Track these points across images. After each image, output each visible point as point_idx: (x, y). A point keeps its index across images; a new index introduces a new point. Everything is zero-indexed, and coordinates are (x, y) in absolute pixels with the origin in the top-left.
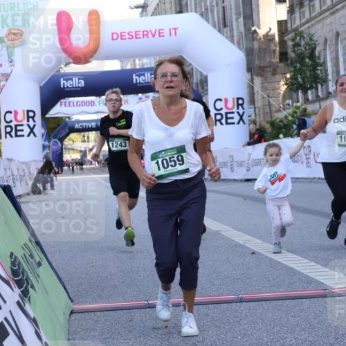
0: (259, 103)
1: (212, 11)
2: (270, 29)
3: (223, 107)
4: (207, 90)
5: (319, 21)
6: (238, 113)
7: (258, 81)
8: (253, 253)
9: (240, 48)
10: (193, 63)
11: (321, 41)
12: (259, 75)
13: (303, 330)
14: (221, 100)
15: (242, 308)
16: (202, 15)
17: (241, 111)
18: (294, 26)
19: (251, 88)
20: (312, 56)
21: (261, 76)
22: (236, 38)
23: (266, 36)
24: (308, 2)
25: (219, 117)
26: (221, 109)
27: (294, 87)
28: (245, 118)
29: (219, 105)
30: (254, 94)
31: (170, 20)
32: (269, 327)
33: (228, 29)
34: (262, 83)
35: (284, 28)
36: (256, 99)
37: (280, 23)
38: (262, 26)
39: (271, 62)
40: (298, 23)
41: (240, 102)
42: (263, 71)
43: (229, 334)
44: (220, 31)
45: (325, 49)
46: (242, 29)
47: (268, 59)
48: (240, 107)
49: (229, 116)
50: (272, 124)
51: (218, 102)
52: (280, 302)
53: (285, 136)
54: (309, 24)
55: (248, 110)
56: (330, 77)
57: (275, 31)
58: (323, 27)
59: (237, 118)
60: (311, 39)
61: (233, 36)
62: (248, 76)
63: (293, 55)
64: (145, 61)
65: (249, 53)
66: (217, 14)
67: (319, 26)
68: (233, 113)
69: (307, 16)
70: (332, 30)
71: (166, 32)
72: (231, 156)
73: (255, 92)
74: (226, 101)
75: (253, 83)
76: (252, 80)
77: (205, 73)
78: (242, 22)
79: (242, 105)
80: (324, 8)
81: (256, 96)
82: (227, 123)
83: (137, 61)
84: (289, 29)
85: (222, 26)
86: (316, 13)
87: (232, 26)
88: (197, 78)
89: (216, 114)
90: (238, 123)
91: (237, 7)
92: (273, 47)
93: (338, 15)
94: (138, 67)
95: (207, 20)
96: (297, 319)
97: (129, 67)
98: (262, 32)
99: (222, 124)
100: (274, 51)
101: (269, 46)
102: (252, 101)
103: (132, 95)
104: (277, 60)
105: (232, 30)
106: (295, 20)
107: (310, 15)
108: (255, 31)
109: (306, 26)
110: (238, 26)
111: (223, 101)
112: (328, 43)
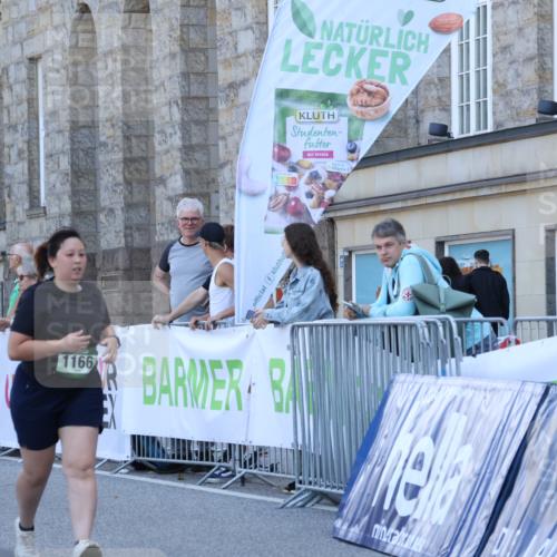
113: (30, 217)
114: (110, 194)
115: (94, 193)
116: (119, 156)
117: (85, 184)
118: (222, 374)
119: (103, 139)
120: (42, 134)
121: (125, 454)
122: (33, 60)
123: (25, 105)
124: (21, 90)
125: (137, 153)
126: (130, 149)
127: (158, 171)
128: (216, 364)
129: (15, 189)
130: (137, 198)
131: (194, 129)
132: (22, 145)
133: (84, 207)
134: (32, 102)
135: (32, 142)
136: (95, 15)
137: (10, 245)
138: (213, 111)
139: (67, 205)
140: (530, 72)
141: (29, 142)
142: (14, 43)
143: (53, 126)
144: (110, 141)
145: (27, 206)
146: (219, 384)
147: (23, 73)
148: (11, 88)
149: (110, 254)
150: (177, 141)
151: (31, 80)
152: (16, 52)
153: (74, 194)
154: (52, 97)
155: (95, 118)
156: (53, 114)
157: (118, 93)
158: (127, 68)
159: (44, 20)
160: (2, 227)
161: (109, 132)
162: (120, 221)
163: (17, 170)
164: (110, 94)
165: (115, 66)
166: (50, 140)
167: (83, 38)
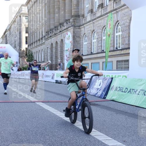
0: (21, 63)
7: (21, 59)
9: (18, 52)
11: (34, 52)
16: (11, 45)
17: (17, 64)
19: (19, 60)
20: (32, 55)
23: (23, 50)
27: (28, 61)
28: (18, 66)
31: (4, 45)
37: (26, 48)
40: (29, 49)
42: (22, 57)
44: (14, 48)
45: (34, 54)
46: (19, 48)
47: (23, 55)
50: (23, 68)
52: (21, 103)
53: (25, 70)
55: (18, 64)
57: (25, 50)
59: (16, 66)
60: (32, 52)
61: (17, 50)
62: (19, 58)
63: (28, 55)
65: (20, 53)
66: (14, 45)
67: (33, 50)
69: (31, 47)
71: (3, 48)
72: (14, 73)
76: (20, 59)
80: (35, 46)
86: (33, 47)
91: (18, 44)
92: (24, 53)
93: (37, 48)
95: (12, 46)
98: (22, 49)
102: (19, 63)
104: (25, 55)
105: (16, 48)
109: (31, 49)
114: (54, 59)
115: (53, 59)
117: (52, 58)
121: (55, 82)
122: (48, 48)
124: (47, 50)
127: (58, 57)
130: (56, 59)
131: (61, 54)
134: (47, 51)
135: (47, 55)
138: (63, 52)
140: (90, 50)
149: (54, 64)
150: (60, 55)
151: (47, 49)
152: (46, 47)
154: (49, 51)
155: (53, 52)
156: (49, 52)
157: (55, 51)
158: (56, 48)
159: (49, 44)
160: (44, 62)
161: (54, 54)
162: (55, 61)
163: (46, 57)
164: (54, 51)
165: (55, 48)
166: (49, 54)
167: (52, 46)
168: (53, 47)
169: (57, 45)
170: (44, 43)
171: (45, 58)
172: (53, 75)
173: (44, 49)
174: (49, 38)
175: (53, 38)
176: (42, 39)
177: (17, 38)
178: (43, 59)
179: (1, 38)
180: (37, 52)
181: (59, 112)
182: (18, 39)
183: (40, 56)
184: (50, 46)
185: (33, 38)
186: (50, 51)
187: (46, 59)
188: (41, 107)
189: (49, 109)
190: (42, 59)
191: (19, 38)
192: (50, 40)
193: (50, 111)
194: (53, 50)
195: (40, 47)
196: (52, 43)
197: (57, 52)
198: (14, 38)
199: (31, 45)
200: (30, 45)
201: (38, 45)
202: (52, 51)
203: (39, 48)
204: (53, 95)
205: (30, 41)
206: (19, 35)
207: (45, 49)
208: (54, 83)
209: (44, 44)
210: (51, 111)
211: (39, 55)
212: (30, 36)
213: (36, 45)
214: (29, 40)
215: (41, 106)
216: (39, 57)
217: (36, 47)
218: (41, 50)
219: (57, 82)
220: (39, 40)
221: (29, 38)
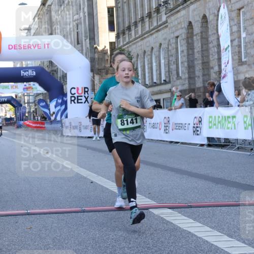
1: (70, 34)
2: (105, 47)
3: (76, 93)
4: (66, 82)
5: (134, 43)
6: (85, 96)
7: (97, 78)
8: (92, 182)
9: (87, 58)
10: (58, 65)
11: (135, 55)
12: (97, 74)
13: (120, 230)
14: (74, 88)
15: (84, 216)
16: (64, 36)
17: (86, 95)
18: (119, 46)
19: (93, 82)
21: (99, 74)
22: (84, 51)
23: (103, 50)
24: (128, 32)
25: (73, 99)
26: (75, 94)
28: (89, 99)
29: (74, 91)
30: (94, 85)
32: (100, 228)
33: (80, 45)
34: (100, 79)
35: (113, 46)
36: (96, 88)
37: (111, 43)
38: (100, 45)
39: (105, 66)
40: (121, 44)
41: (86, 90)
42: (100, 72)
43: (76, 232)
44: (75, 47)
45: (137, 61)
46: (88, 45)
47: (103, 65)
48: (86, 93)
49: (79, 98)
51: (73, 90)
52: (107, 213)
54: (128, 45)
55: (91, 95)
56: (140, 77)
57: (108, 47)
58: (136, 47)
59: (84, 100)
60: (129, 54)
61: (83, 50)
62: (91, 74)
64: (29, 62)
65: (92, 61)
66: (73, 36)
68: (82, 96)
69: (127, 40)
70: (141, 49)
72: (80, 123)
73: (95, 84)
74: (78, 89)
75: (94, 79)
76: (94, 77)
77: (65, 72)
78: (88, 42)
79: (87, 92)
80: (137, 36)
81: (95, 86)
82: (78, 102)
83: (24, 63)
84: (116, 47)
85: (76, 43)
86: (133, 38)
87: (82, 44)
88: (60, 74)
89: (71, 97)
90: (85, 103)
91: (86, 33)
92: (106, 58)
93: (145, 41)
94: (24, 66)
95: (67, 40)
96: (117, 223)
97: (18, 66)
98: (100, 48)
99: (75, 103)
100: (107, 60)
101: (104, 57)
102: (93, 90)
103: (20, 83)
104: (109, 65)
105: (82, 46)
106: (120, 42)
107: (129, 39)
108: (96, 48)
109: (126, 46)
110: (86, 44)
111: (76, 89)
112: (139, 57)
113: (177, 79)
114: (198, 71)
115: (194, 72)
116: (200, 62)
117: (191, 70)
118: (230, 120)
119: (196, 57)
120: (180, 57)
121: (205, 142)
122: (177, 37)
123: (175, 50)
124: (174, 45)
125: (205, 61)
126: (203, 60)
127: (211, 65)
128: (229, 117)
129: (173, 72)
130: (206, 73)
132: (174, 60)
133: (192, 76)
134: (177, 49)
135: (177, 59)
136: (193, 24)
137: (172, 87)
139: (187, 76)
141: (176, 59)
142: (172, 33)
143: (183, 55)
144: (198, 58)
145: (176, 76)
146: (229, 122)
147: (174, 41)
148: (171, 45)
149: (199, 88)
151: (177, 43)
152: (172, 35)
153: (189, 73)
154: (182, 47)
155: (193, 52)
156: (182, 51)
157: (200, 45)
158: (202, 38)
159: (179, 27)
160: (169, 82)
161: (197, 55)
162: (201, 79)
163: (173, 67)
164: (198, 45)
165: (199, 38)
166: (182, 58)
167: (190, 31)
168: (195, 33)
169: (207, 27)
170: (166, 22)
171: (169, 72)
172: (196, 121)
173: (167, 41)
174: (179, 6)
175: (192, 7)
176: (158, 10)
177: (82, 14)
178: (166, 72)
179: (34, 19)
180: (145, 52)
181: (226, 238)
182: (85, 16)
183: (154, 64)
184: (184, 31)
185: (129, 12)
186: (185, 48)
187: (174, 72)
188: (168, 222)
189: (192, 230)
190: (160, 74)
191: (89, 14)
192: (183, 13)
193: (196, 234)
194: (193, 44)
195: (154, 36)
196: (190, 23)
197: (207, 50)
198: (73, 16)
199: (127, 32)
200: (124, 33)
201: (147, 33)
202: (190, 46)
203: (152, 41)
204: (201, 183)
205: (121, 20)
206: (86, 3)
207: (169, 40)
208: (202, 145)
209: (166, 27)
210: (199, 235)
211: (151, 63)
212: (120, 5)
213: (140, 33)
214: (117, 17)
215: (168, 219)
216: (151, 69)
217: (142, 37)
218: (158, 45)
219: (212, 142)
220: (150, 15)
221: (117, 10)
